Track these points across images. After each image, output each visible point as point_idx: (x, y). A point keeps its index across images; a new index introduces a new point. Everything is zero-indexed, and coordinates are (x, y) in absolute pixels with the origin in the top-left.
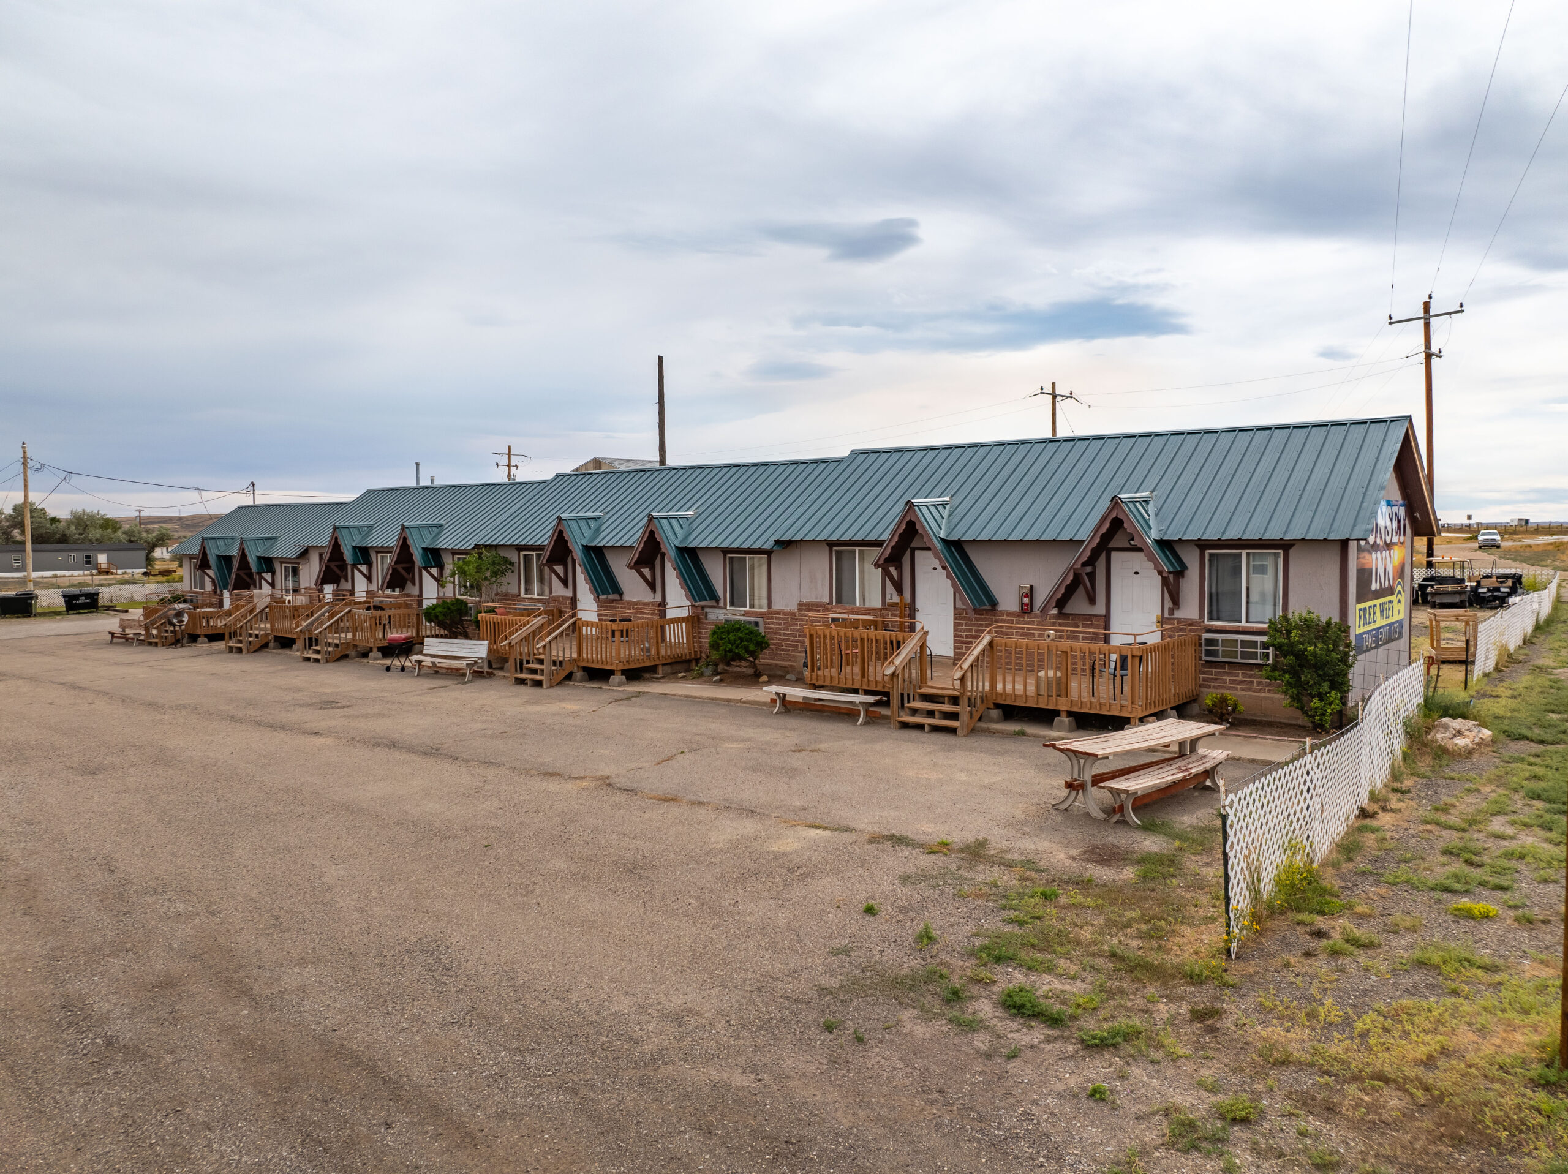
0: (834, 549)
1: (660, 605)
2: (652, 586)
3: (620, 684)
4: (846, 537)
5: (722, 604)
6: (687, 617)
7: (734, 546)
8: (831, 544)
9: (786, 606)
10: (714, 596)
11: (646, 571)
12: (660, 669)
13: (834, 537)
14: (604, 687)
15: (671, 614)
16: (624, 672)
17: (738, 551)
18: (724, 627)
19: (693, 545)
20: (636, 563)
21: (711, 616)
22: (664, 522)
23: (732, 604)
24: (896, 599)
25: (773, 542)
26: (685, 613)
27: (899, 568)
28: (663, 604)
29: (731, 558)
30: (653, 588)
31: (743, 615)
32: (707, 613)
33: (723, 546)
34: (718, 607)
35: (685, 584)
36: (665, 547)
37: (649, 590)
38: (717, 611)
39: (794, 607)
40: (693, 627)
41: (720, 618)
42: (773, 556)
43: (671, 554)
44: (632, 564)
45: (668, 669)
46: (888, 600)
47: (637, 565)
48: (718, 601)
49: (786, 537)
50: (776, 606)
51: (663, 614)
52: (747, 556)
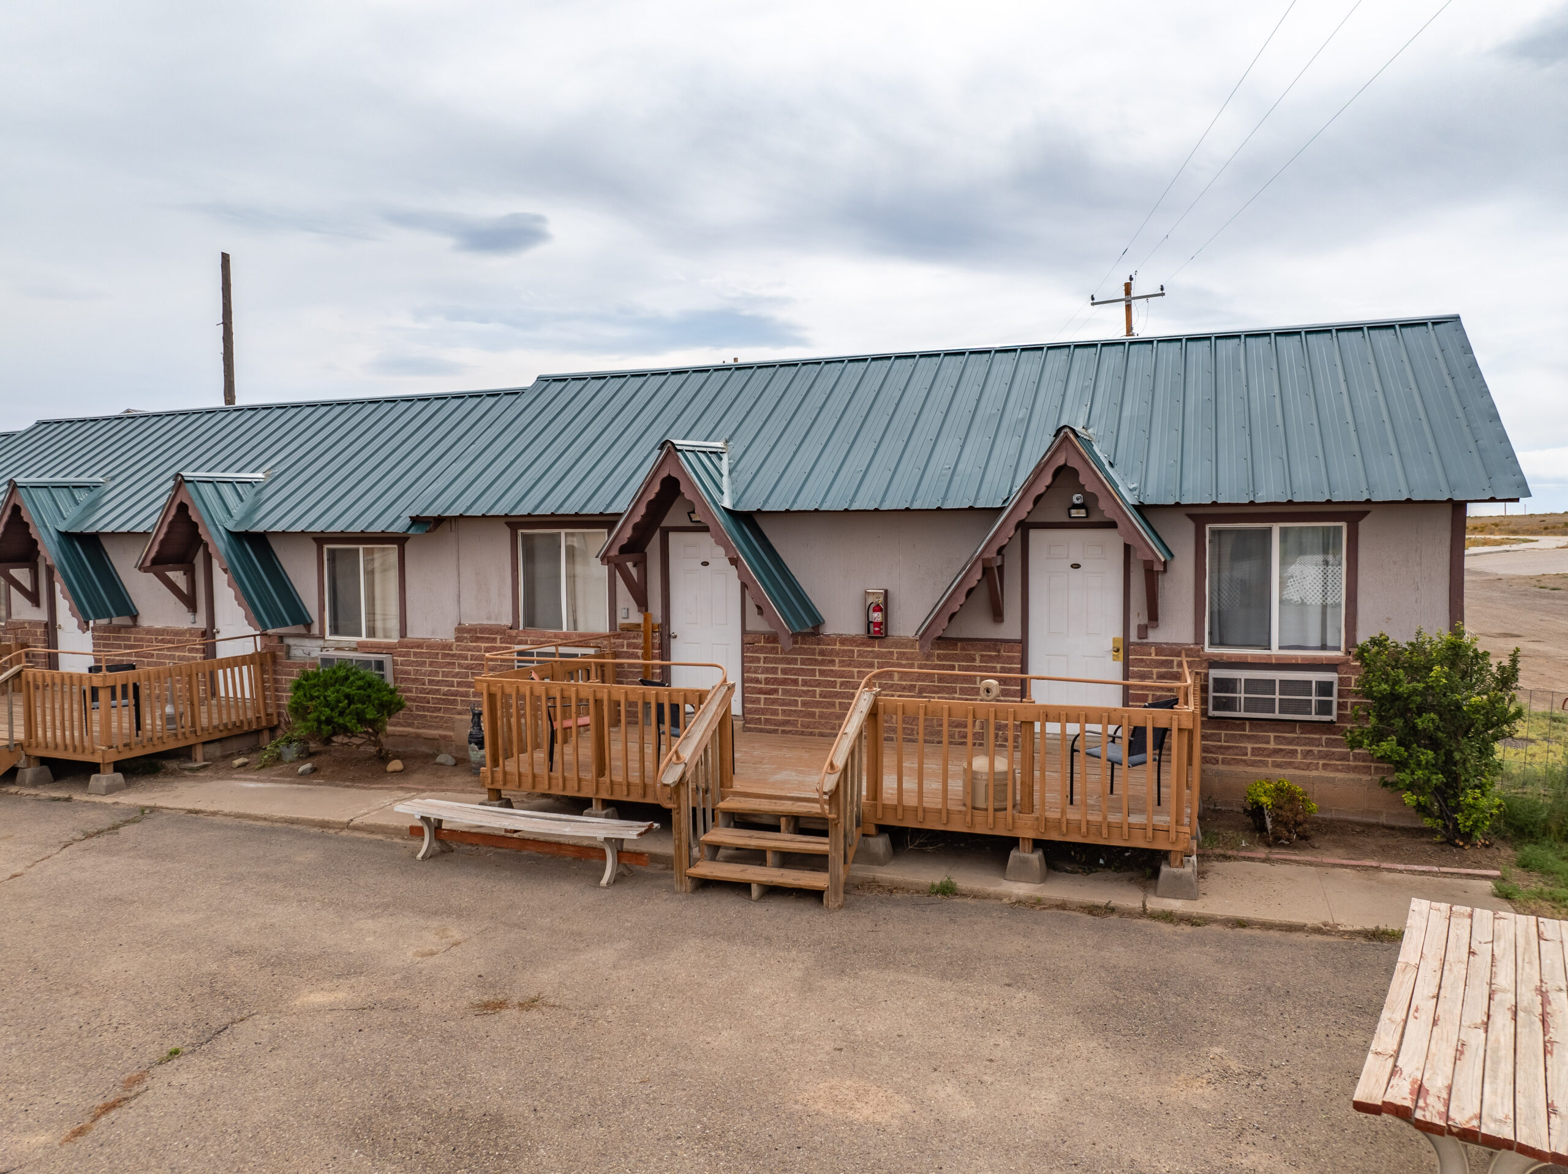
0: (520, 531)
1: (204, 634)
2: (189, 601)
3: (110, 790)
4: (546, 509)
5: (315, 630)
6: (252, 656)
7: (337, 528)
8: (514, 523)
9: (433, 632)
10: (300, 617)
11: (178, 577)
12: (199, 753)
13: (523, 510)
14: (78, 797)
15: (224, 650)
16: (118, 766)
17: (344, 537)
18: (317, 675)
19: (260, 528)
20: (156, 561)
21: (297, 652)
22: (207, 490)
23: (335, 631)
24: (636, 618)
25: (408, 522)
26: (247, 648)
27: (642, 564)
28: (209, 634)
29: (332, 552)
30: (192, 607)
31: (355, 650)
32: (289, 646)
33: (316, 528)
34: (308, 635)
35: (245, 597)
36: (208, 532)
37: (184, 608)
38: (307, 642)
39: (447, 634)
40: (263, 671)
41: (313, 655)
42: (407, 546)
43: (219, 544)
44: (148, 563)
45: (216, 750)
46: (620, 620)
47: (159, 564)
48: (308, 625)
49: (432, 512)
50: (416, 632)
51: (210, 651)
52: (361, 547)
